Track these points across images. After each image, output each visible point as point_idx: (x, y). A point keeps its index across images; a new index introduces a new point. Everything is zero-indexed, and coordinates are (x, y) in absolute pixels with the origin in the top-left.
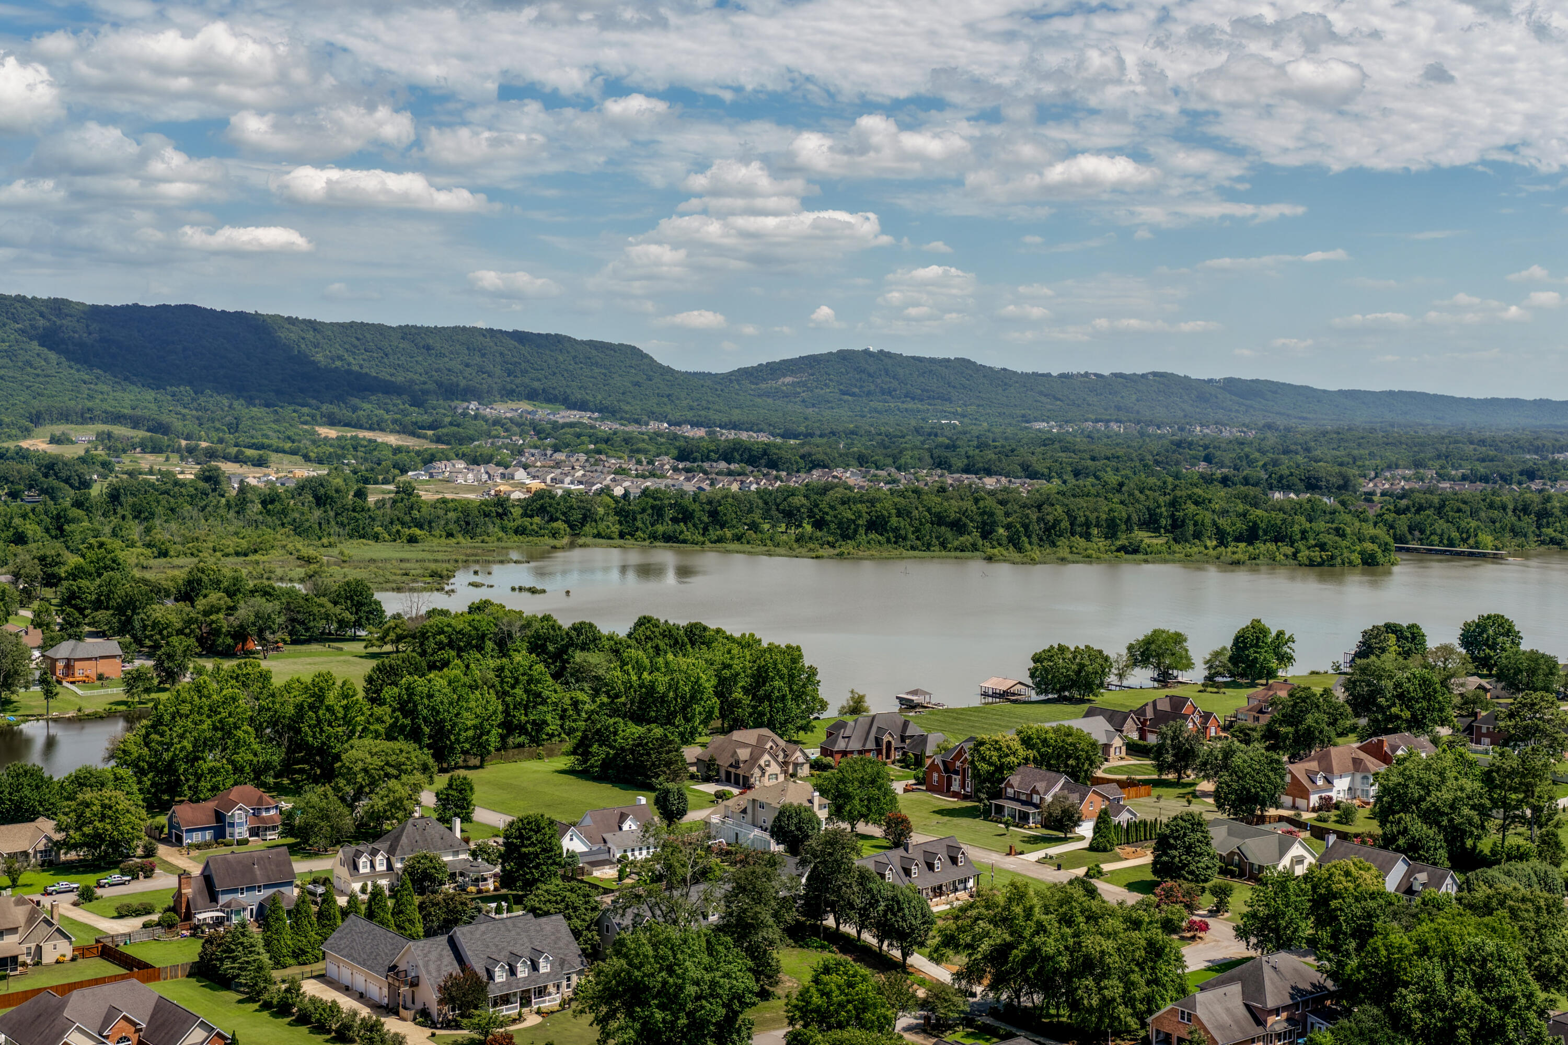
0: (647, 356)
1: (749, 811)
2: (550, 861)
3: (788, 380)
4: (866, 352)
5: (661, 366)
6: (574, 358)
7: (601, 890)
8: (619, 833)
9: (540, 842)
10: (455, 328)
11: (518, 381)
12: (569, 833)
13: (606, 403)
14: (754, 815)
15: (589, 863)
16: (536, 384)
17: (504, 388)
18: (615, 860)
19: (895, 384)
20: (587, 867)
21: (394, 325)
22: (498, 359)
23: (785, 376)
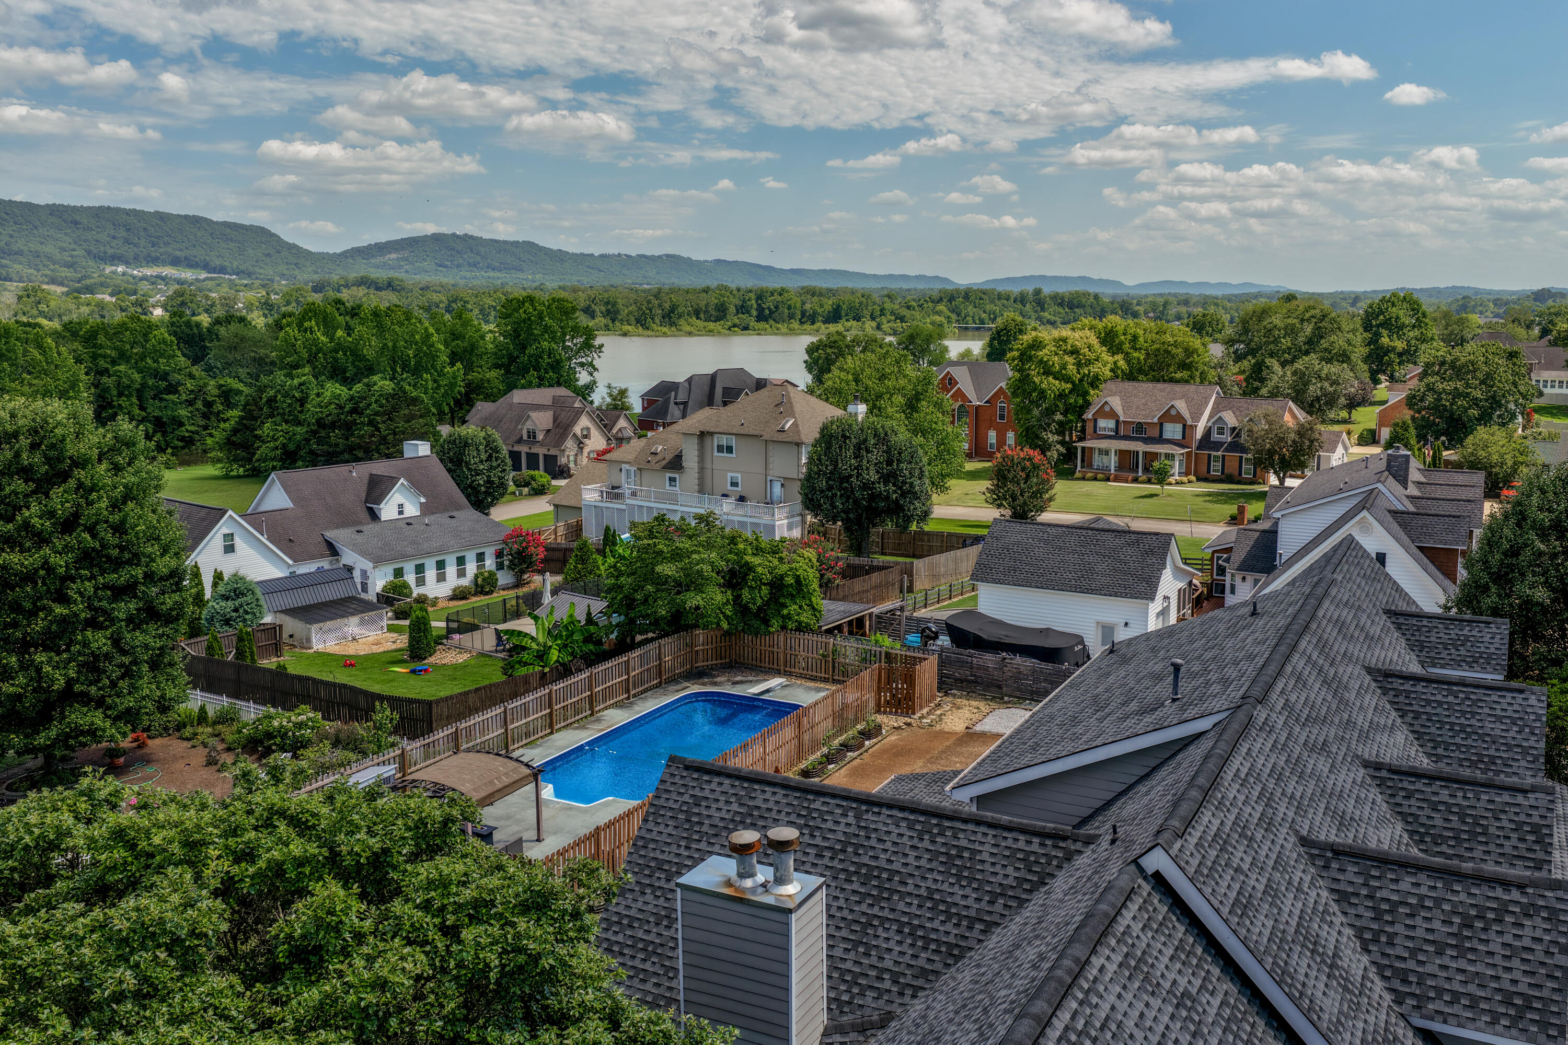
0: (275, 235)
1: (691, 461)
2: (124, 608)
3: (393, 256)
4: (454, 235)
5: (287, 243)
6: (212, 234)
7: (384, 714)
8: (370, 528)
9: (68, 525)
10: (100, 208)
11: (162, 250)
12: (222, 528)
13: (242, 267)
14: (702, 470)
15: (291, 612)
16: (178, 253)
17: (149, 256)
18: (371, 596)
19: (479, 258)
20: (291, 625)
21: (42, 204)
22: (142, 234)
23: (390, 253)
